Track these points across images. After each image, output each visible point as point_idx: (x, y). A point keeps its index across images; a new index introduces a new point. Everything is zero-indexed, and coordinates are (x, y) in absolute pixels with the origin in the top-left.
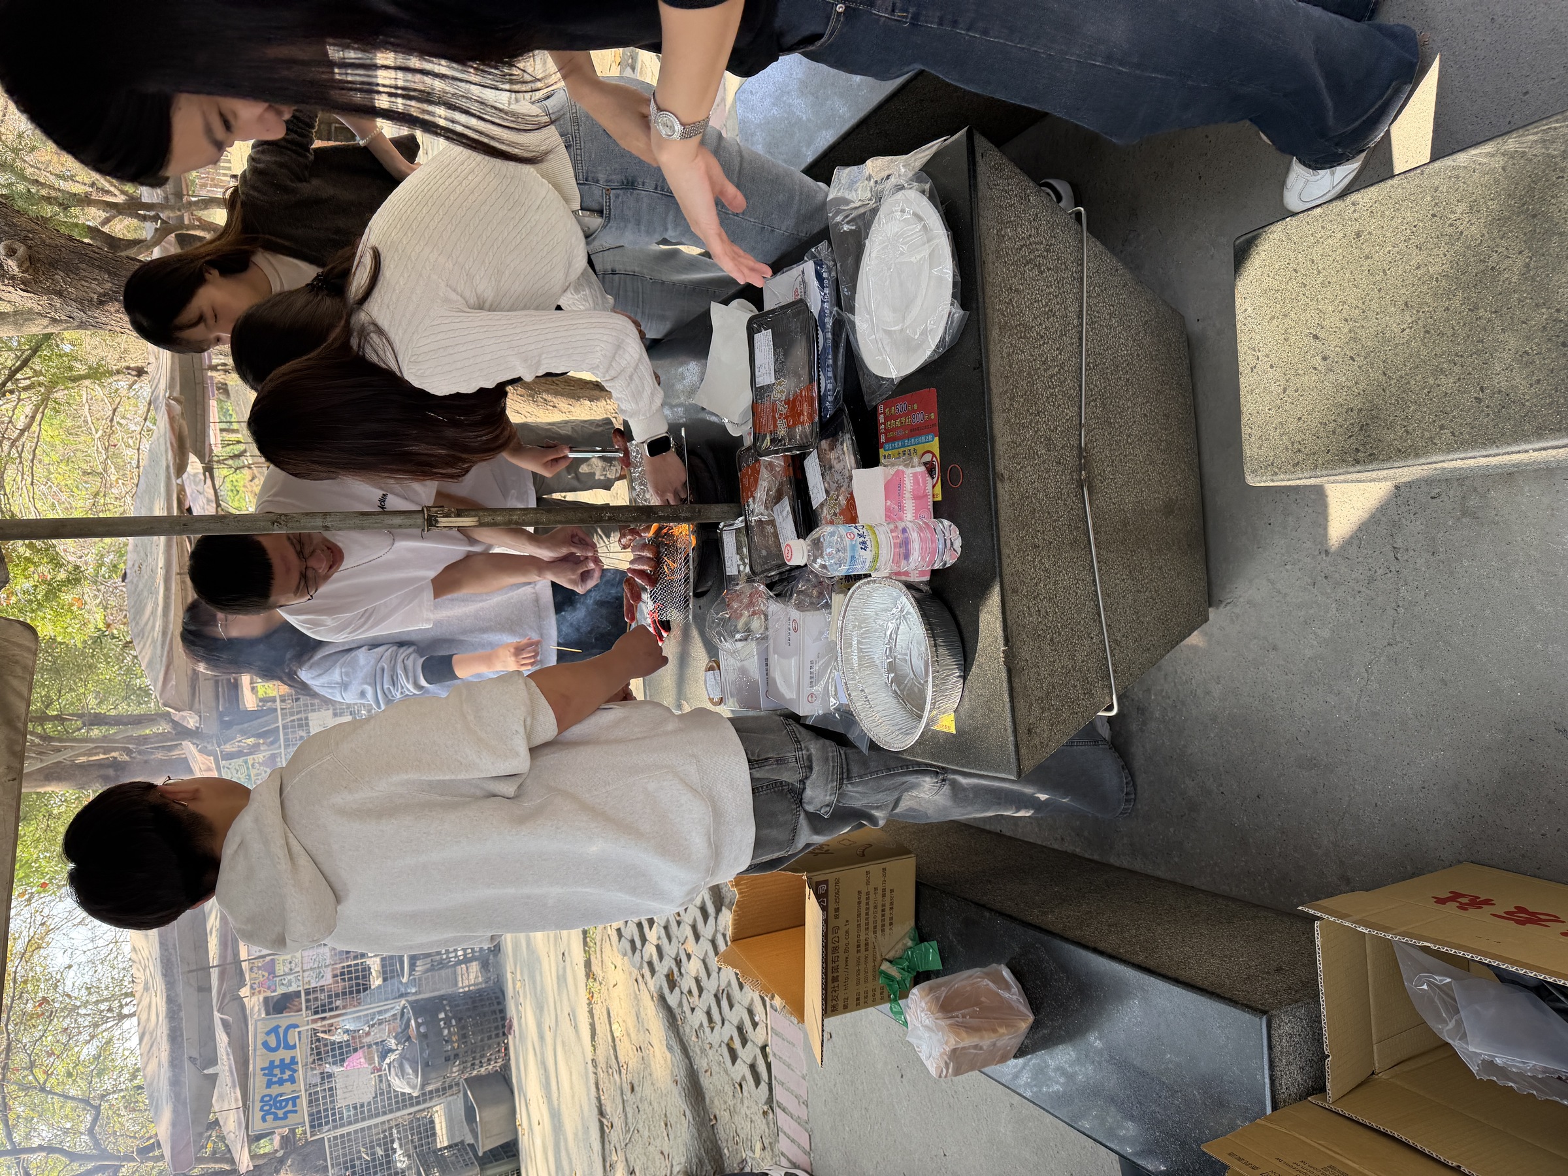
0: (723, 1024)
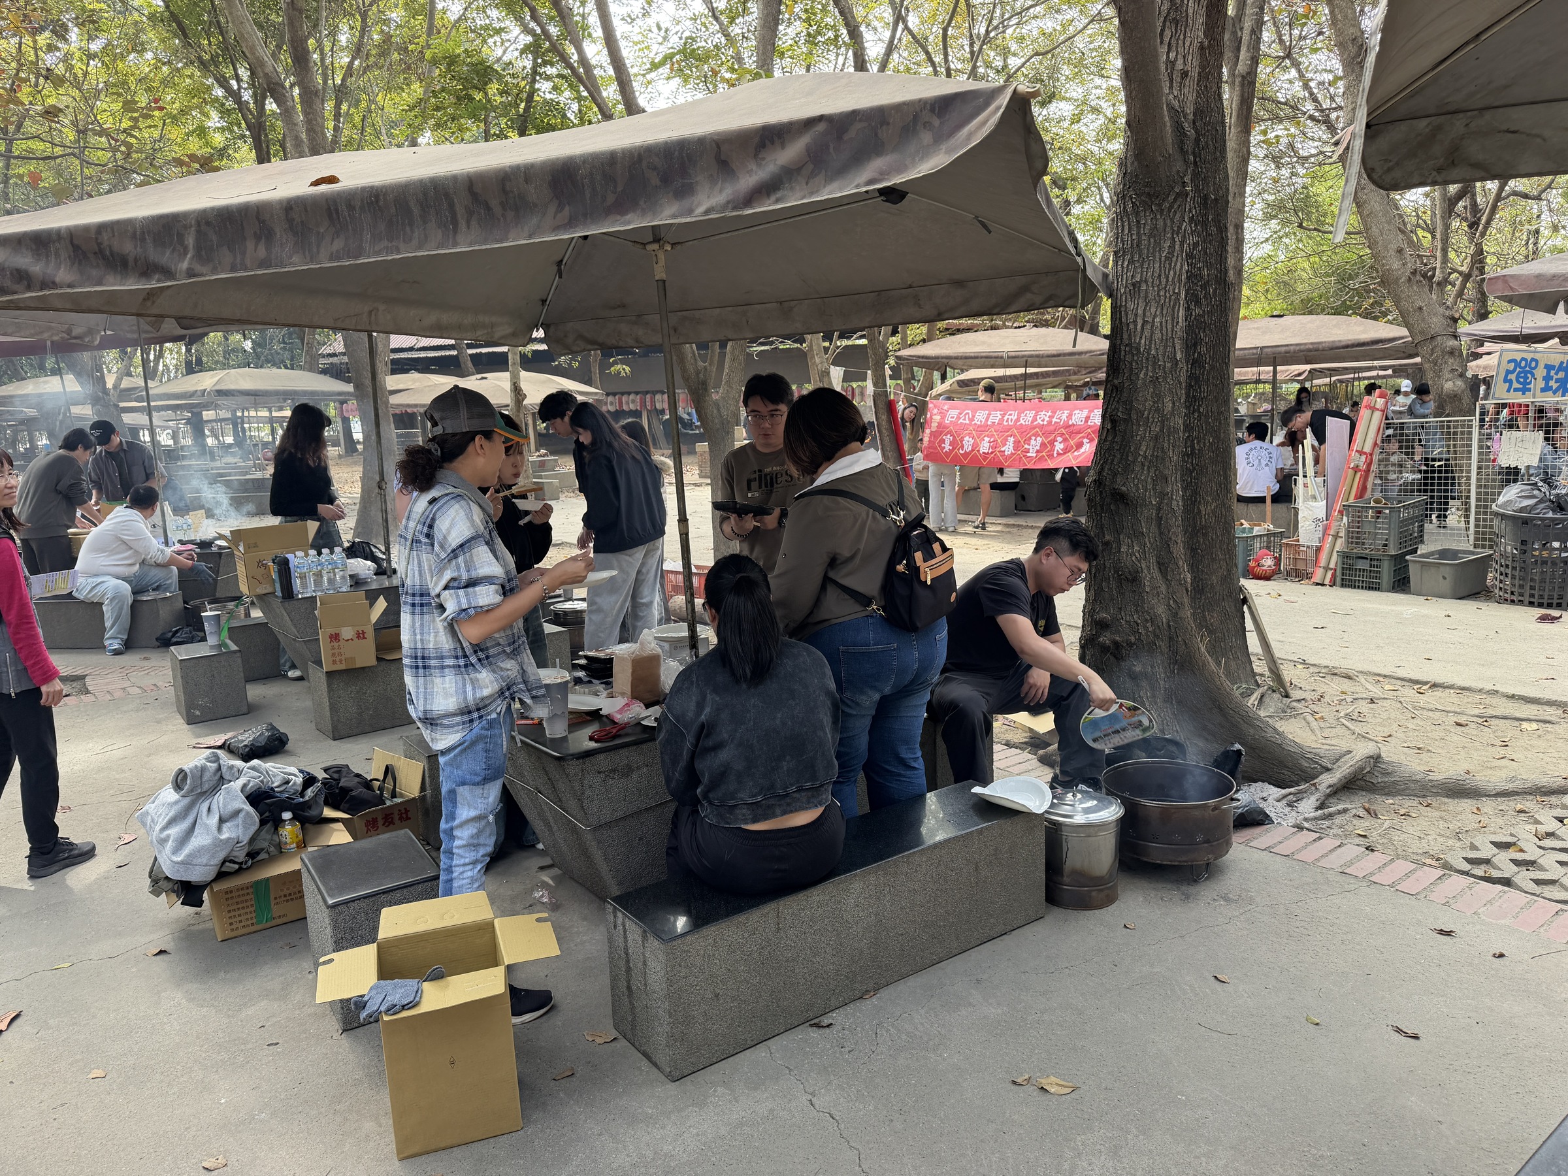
0: (1540, 847)
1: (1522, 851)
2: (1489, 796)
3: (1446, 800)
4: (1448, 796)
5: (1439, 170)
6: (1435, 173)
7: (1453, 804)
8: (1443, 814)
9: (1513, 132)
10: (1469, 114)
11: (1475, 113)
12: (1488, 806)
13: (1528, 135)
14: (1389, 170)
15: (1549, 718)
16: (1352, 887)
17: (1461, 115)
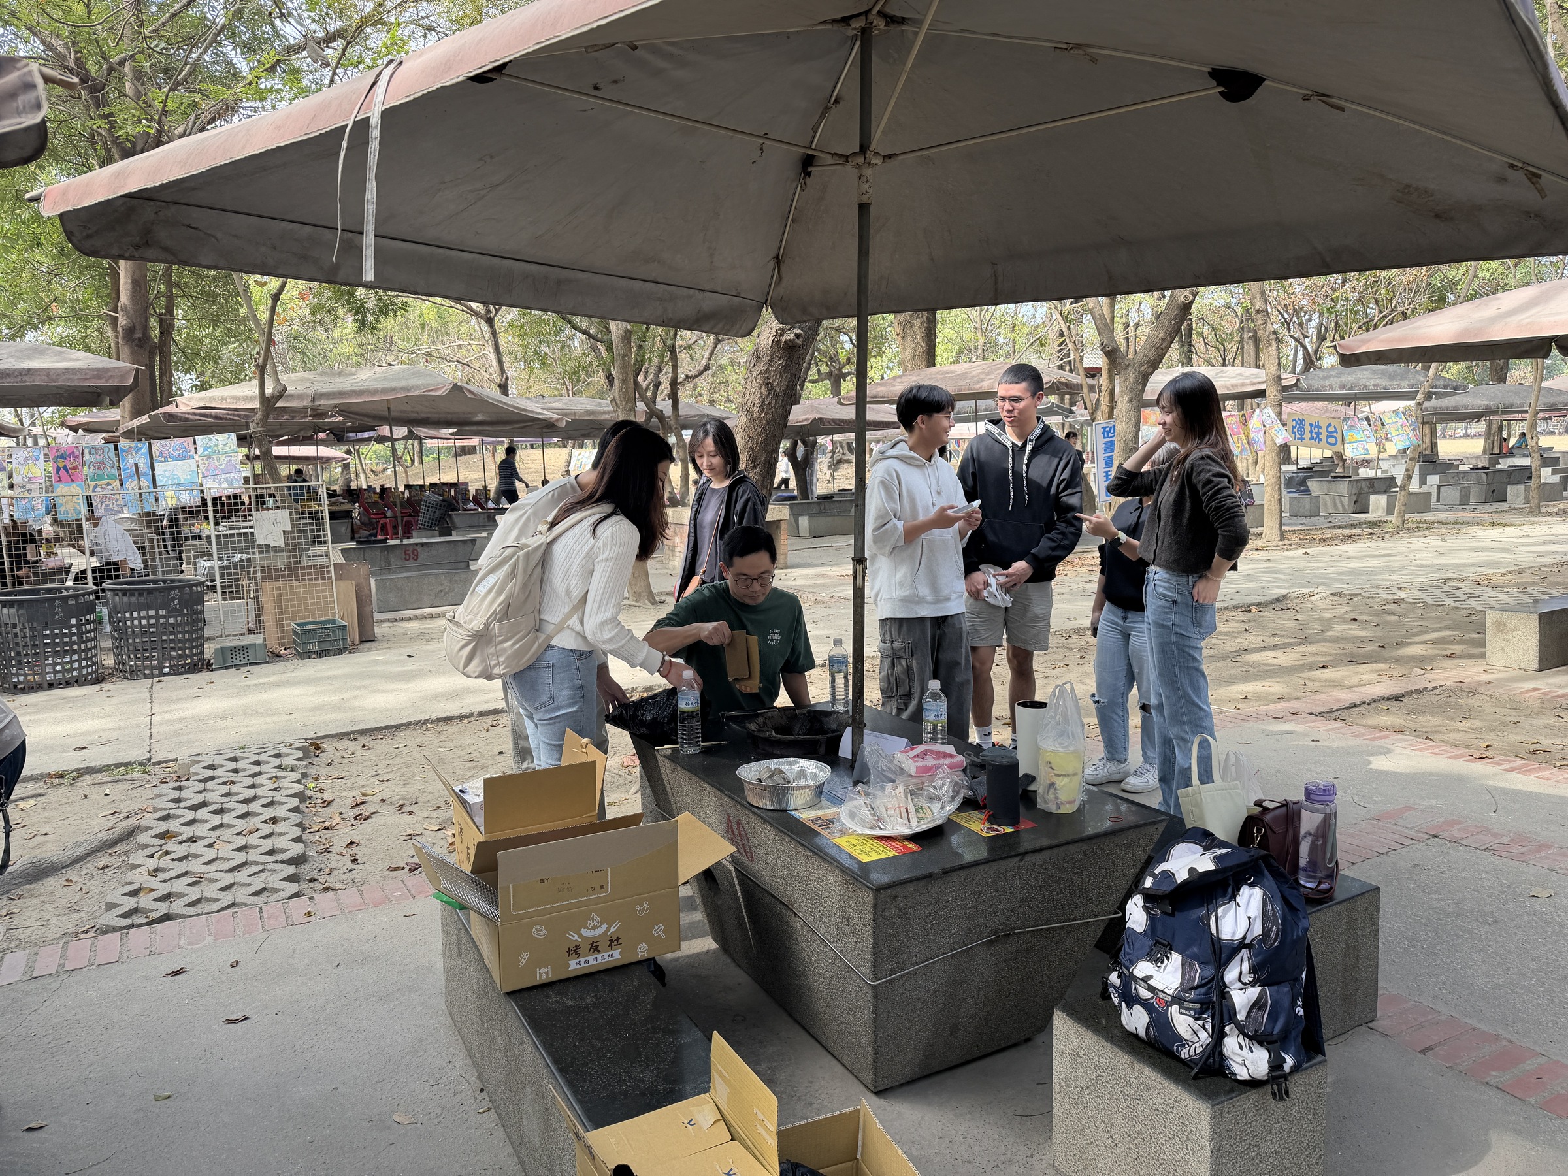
1: (152, 890)
2: (66, 867)
3: (32, 886)
4: (30, 882)
5: (136, 247)
6: (132, 249)
7: (38, 887)
8: (42, 898)
9: (194, 228)
10: (159, 203)
11: (163, 204)
12: (72, 874)
13: (205, 233)
14: (88, 237)
15: (37, 792)
16: (56, 984)
17: (152, 203)
